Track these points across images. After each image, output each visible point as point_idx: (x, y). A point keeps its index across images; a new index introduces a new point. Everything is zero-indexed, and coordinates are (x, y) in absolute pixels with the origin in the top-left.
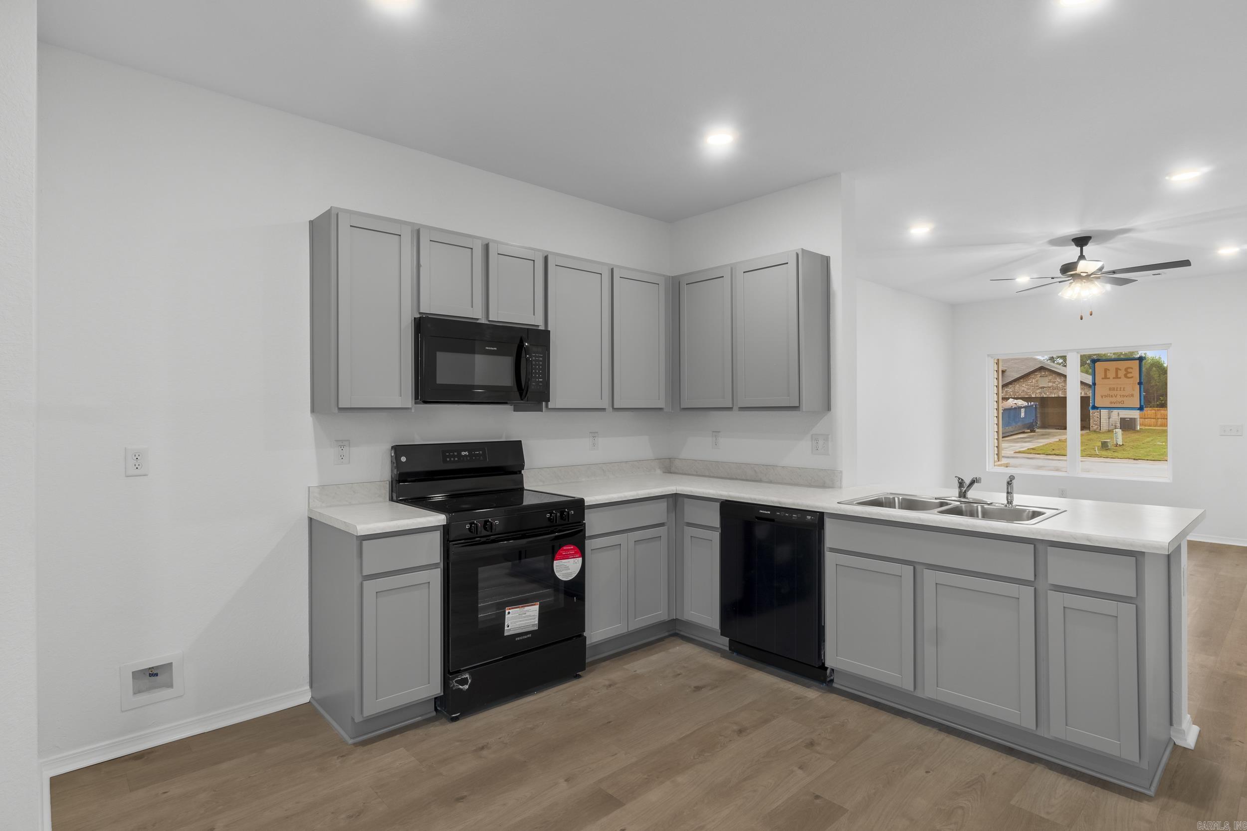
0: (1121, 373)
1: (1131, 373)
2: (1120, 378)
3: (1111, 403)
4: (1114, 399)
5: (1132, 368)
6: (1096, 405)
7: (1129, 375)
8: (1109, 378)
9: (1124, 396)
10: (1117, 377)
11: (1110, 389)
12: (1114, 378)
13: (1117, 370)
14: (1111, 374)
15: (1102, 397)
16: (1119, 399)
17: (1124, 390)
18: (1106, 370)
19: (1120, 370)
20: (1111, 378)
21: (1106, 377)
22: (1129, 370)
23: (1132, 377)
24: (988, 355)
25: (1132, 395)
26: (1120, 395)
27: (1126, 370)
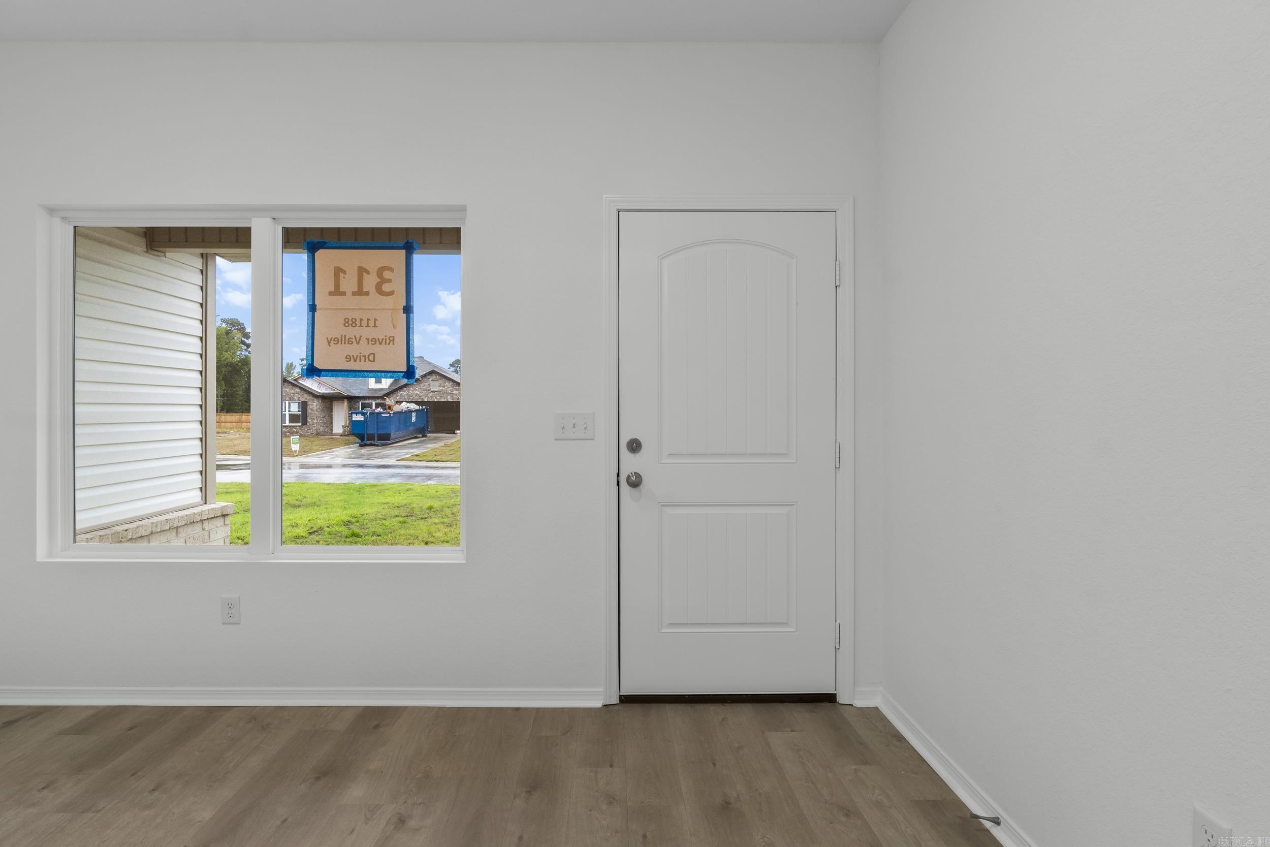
0: (370, 282)
1: (390, 281)
2: (367, 294)
3: (349, 358)
4: (353, 350)
5: (392, 270)
6: (315, 365)
7: (386, 288)
8: (344, 294)
9: (374, 341)
10: (360, 292)
11: (347, 323)
12: (354, 294)
13: (362, 271)
14: (349, 283)
15: (329, 343)
16: (364, 349)
17: (375, 326)
18: (338, 271)
19: (368, 273)
20: (349, 293)
21: (337, 292)
22: (387, 275)
23: (391, 293)
24: (51, 211)
25: (392, 340)
26: (368, 339)
27: (380, 272)
